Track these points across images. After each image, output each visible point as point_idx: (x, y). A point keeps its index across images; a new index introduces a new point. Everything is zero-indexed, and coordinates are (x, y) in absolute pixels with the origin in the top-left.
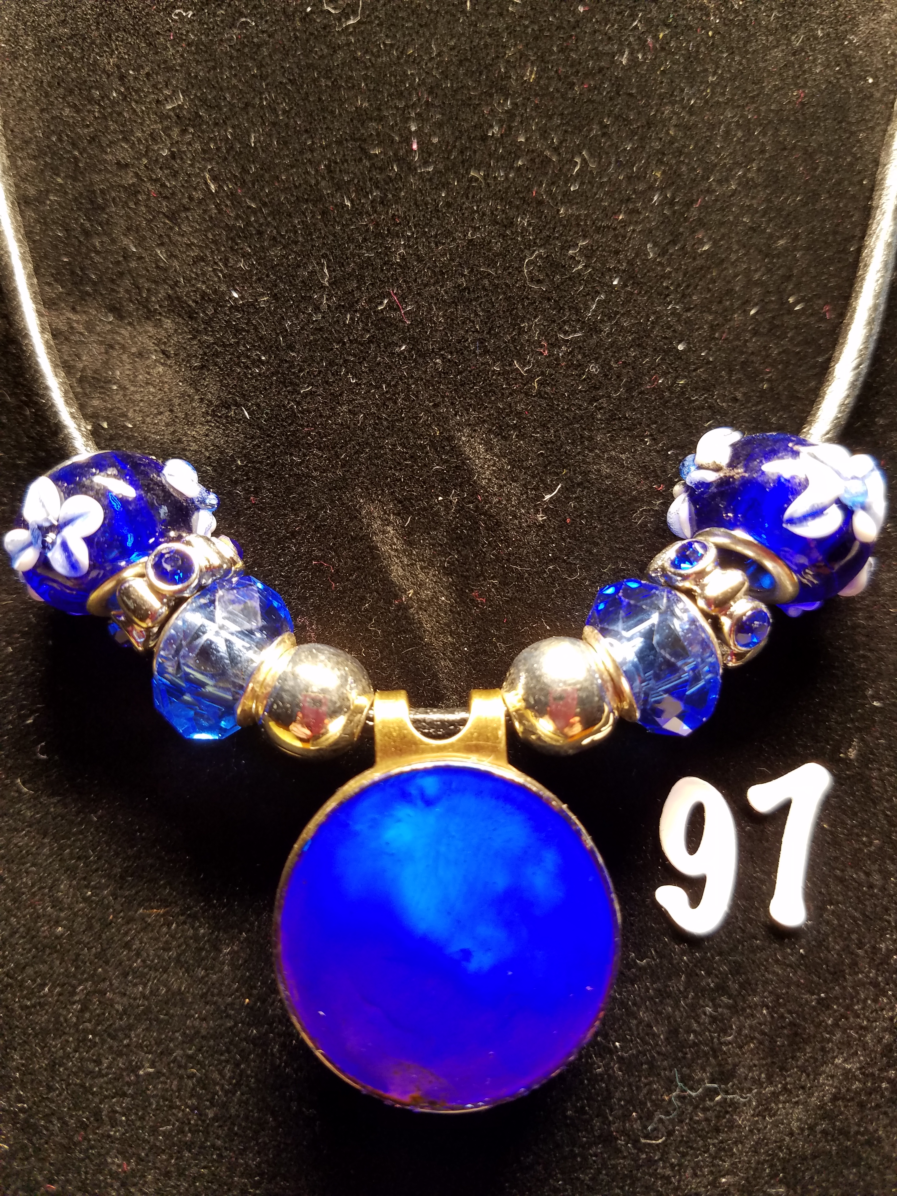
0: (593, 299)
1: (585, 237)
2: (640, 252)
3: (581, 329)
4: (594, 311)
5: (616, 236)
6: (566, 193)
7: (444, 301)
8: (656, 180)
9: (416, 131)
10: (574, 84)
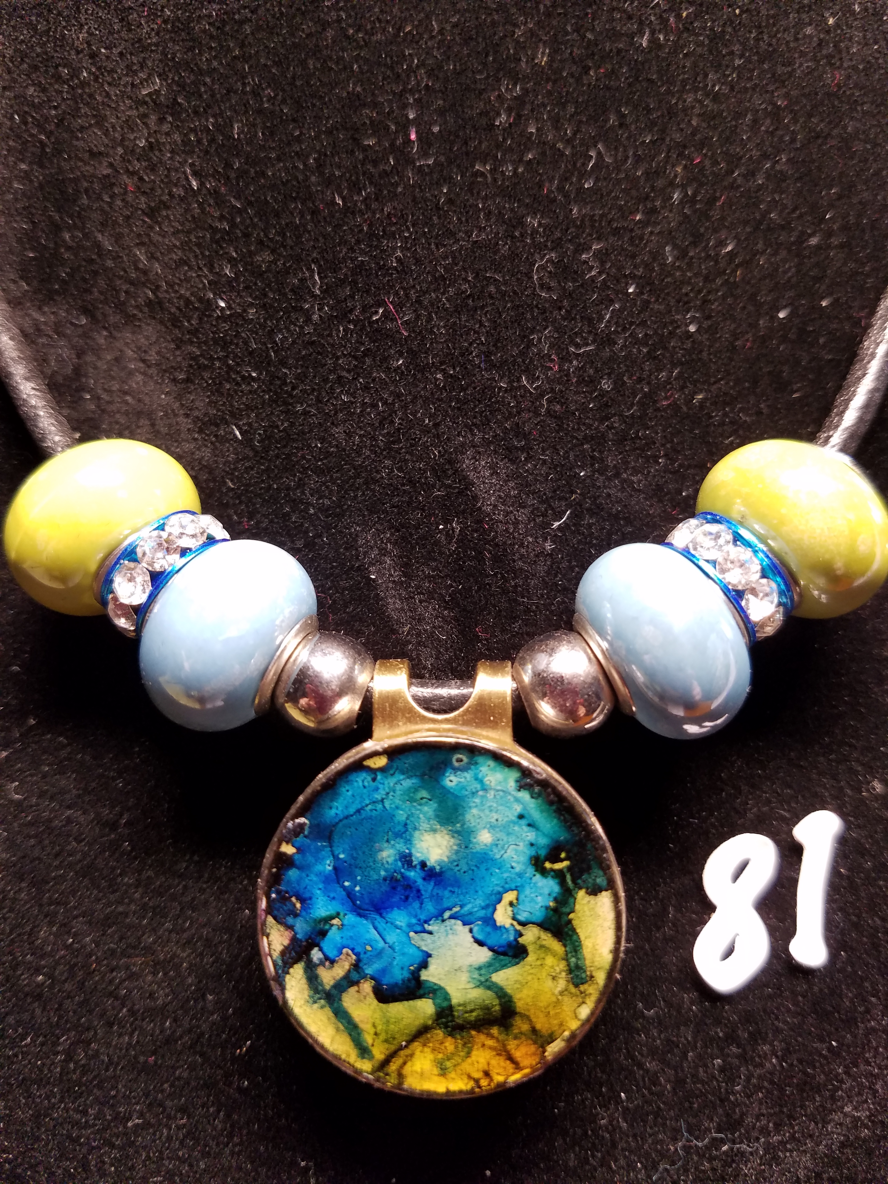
0: (607, 308)
1: (599, 239)
2: (657, 255)
3: (594, 341)
4: (608, 321)
5: (632, 239)
6: (580, 190)
7: (446, 310)
8: (676, 176)
9: (415, 119)
10: (590, 68)
